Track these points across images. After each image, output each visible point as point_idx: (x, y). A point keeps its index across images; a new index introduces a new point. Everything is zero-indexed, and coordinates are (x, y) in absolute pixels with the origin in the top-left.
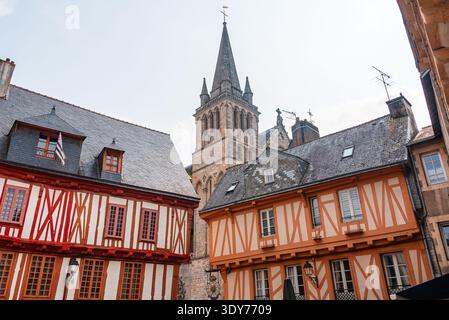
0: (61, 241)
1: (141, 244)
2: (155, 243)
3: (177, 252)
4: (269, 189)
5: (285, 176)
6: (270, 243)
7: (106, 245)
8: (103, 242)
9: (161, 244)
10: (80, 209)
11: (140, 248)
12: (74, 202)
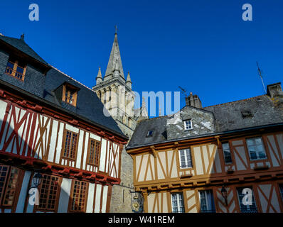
0: (26, 155)
1: (88, 166)
2: (98, 167)
3: (112, 176)
4: (189, 134)
5: (203, 126)
6: (188, 173)
7: (62, 164)
8: (60, 161)
9: (102, 168)
10: (43, 129)
11: (88, 169)
12: (37, 123)
